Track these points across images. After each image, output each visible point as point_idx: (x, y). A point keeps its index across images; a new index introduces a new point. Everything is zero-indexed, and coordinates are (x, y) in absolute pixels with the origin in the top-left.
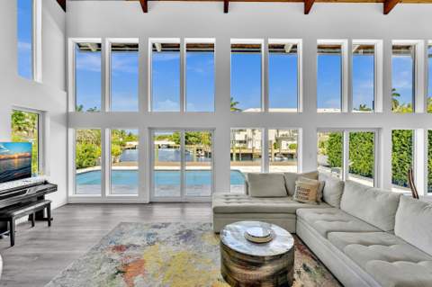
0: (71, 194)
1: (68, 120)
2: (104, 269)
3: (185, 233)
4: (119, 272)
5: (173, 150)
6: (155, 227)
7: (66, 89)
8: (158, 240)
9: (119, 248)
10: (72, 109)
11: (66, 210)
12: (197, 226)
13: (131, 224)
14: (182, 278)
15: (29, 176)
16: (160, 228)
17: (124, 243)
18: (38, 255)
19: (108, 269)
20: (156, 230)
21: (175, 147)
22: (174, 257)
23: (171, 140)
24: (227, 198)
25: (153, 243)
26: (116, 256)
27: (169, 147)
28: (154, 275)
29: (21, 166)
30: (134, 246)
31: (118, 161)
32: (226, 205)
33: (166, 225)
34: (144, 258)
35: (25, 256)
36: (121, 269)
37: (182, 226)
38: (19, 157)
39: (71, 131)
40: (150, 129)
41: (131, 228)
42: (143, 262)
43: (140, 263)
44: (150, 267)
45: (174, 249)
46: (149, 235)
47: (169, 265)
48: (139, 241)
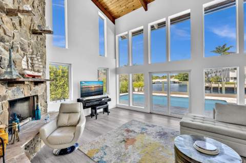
0: (118, 103)
1: (116, 71)
2: (119, 137)
3: (162, 133)
4: (124, 141)
5: (177, 85)
6: (148, 126)
7: (116, 58)
8: (146, 132)
9: (128, 131)
10: (118, 66)
11: (116, 110)
12: (171, 131)
13: (137, 121)
14: (150, 155)
15: (102, 94)
16: (150, 127)
17: (131, 129)
18: (102, 125)
19: (121, 138)
20: (147, 127)
21: (179, 83)
22: (151, 143)
23: (176, 78)
24: (194, 118)
25: (143, 133)
26: (125, 134)
27: (174, 82)
28: (137, 148)
29: (96, 91)
30: (135, 132)
31: (143, 90)
32: (191, 122)
33: (154, 126)
34: (136, 139)
35: (98, 124)
36: (125, 140)
37: (162, 129)
38: (95, 87)
39: (118, 76)
40: (150, 73)
41: (136, 123)
42: (135, 140)
43: (134, 140)
44: (137, 144)
45: (153, 139)
46: (143, 129)
47: (147, 147)
48: (137, 130)
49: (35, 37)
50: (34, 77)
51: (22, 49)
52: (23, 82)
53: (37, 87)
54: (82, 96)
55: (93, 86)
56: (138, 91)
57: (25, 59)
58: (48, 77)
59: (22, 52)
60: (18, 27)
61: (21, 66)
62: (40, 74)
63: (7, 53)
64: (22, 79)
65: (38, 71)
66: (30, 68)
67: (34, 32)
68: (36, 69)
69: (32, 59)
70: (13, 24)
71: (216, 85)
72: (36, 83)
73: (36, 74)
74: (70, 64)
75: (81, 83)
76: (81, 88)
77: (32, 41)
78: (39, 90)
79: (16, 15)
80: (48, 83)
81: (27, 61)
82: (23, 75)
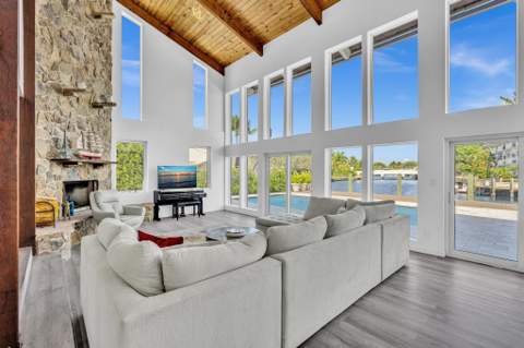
0: (226, 204)
1: (225, 152)
10: (227, 144)
11: (223, 214)
15: (195, 186)
38: (181, 175)
39: (228, 159)
49: (96, 111)
50: (90, 158)
51: (80, 128)
52: (76, 163)
53: (96, 170)
54: (160, 188)
55: (179, 174)
56: (300, 190)
57: (80, 139)
58: (114, 159)
59: (79, 131)
60: (75, 105)
61: (76, 145)
62: (99, 155)
63: (62, 133)
64: (75, 160)
65: (97, 152)
66: (86, 148)
67: (95, 106)
68: (93, 149)
69: (88, 137)
70: (70, 102)
71: (505, 186)
72: (96, 166)
73: (92, 155)
74: (146, 142)
75: (159, 168)
76: (159, 176)
77: (92, 116)
78: (100, 174)
79: (72, 94)
80: (114, 167)
81: (83, 141)
82: (77, 156)
